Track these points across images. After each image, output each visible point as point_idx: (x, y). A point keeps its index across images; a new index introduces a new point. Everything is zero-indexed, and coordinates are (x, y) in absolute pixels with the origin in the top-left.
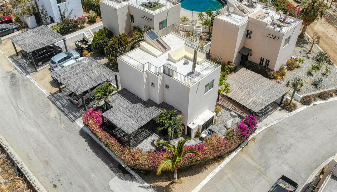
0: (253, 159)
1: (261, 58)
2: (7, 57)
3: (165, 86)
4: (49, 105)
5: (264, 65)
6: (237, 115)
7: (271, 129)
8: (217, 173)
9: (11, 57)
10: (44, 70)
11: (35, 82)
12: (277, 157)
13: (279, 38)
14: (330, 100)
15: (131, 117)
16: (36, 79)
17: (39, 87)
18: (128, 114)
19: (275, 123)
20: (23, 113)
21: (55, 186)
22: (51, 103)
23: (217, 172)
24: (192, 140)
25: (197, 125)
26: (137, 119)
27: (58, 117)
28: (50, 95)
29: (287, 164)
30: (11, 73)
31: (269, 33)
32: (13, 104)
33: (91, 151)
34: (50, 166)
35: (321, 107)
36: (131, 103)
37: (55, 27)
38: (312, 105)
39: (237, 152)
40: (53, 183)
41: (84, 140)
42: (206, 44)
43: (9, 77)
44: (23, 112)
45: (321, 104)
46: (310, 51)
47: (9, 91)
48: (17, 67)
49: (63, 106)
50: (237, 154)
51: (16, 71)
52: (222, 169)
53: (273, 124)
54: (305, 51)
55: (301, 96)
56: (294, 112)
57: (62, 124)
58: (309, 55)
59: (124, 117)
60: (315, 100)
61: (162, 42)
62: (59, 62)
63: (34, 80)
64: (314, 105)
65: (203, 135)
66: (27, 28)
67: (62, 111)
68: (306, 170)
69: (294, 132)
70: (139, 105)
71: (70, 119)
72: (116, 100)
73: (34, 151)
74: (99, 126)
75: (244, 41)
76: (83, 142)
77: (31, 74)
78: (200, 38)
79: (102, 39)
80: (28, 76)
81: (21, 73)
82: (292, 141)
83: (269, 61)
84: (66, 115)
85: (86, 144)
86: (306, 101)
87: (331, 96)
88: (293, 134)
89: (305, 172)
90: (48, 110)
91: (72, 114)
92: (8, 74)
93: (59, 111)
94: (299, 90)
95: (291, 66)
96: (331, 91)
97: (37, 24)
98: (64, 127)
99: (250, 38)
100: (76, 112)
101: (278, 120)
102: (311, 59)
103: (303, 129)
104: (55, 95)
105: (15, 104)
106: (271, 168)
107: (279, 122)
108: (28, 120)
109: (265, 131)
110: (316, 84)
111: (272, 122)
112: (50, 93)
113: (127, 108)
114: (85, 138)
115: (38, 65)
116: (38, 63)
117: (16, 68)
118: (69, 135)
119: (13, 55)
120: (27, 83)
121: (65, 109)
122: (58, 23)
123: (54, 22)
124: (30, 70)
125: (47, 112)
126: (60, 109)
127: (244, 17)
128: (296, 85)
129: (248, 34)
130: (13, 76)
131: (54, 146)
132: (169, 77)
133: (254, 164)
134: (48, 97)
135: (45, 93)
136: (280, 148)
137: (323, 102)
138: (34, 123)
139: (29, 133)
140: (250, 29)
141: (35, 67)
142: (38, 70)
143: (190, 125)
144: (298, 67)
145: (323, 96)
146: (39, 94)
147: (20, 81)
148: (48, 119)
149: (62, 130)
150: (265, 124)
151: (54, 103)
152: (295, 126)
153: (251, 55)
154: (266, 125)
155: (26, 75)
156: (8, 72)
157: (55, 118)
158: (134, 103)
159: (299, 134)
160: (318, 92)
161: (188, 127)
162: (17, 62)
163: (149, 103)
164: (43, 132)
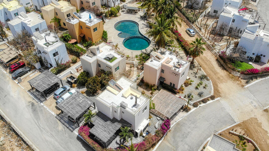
0: (170, 144)
1: (170, 83)
2: (27, 91)
3: (122, 112)
4: (57, 123)
5: (172, 86)
6: (160, 119)
7: (178, 124)
9: (29, 91)
10: (50, 98)
11: (47, 107)
12: (182, 141)
13: (178, 75)
14: (208, 102)
15: (105, 131)
16: (47, 105)
17: (49, 111)
18: (103, 129)
19: (180, 120)
20: (43, 129)
22: (58, 121)
24: (138, 138)
25: (141, 130)
26: (108, 132)
27: (64, 130)
28: (57, 116)
29: (187, 144)
30: (31, 102)
31: (173, 72)
32: (36, 124)
33: (84, 149)
35: (203, 107)
36: (104, 121)
37: (54, 70)
38: (198, 107)
39: (162, 140)
41: (80, 143)
42: (141, 72)
43: (31, 105)
44: (43, 128)
45: (203, 105)
46: (197, 73)
47: (32, 115)
48: (34, 98)
49: (65, 122)
50: (162, 141)
51: (34, 100)
53: (179, 121)
54: (194, 73)
55: (193, 103)
56: (190, 112)
57: (66, 134)
58: (196, 75)
59: (102, 131)
60: (200, 104)
61: (118, 86)
62: (59, 94)
63: (46, 106)
64: (200, 107)
65: (144, 135)
66: (35, 69)
67: (65, 125)
68: (196, 147)
69: (190, 125)
70: (109, 122)
71: (70, 130)
72: (96, 121)
74: (88, 136)
75: (161, 74)
76: (79, 144)
77: (44, 102)
78: (138, 69)
79: (83, 79)
80: (42, 104)
81: (37, 102)
82: (189, 130)
83: (174, 85)
84: (68, 128)
85: (81, 145)
86: (195, 105)
87: (208, 100)
88: (190, 126)
89: (196, 148)
90: (57, 126)
91: (71, 127)
92: (29, 103)
93: (63, 126)
94: (191, 99)
95: (187, 84)
96: (208, 98)
97: (41, 66)
98: (68, 136)
99: (163, 73)
100: (73, 125)
101: (182, 118)
102: (197, 78)
103: (195, 123)
104: (59, 115)
105: (37, 124)
106: (179, 148)
107: (182, 119)
108: (47, 133)
109: (175, 125)
110: (200, 95)
111: (179, 120)
112: (57, 114)
113: (102, 125)
114: (80, 141)
115: (46, 96)
116: (47, 95)
117: (33, 99)
118: (71, 140)
119: (31, 90)
120: (42, 108)
121: (67, 124)
122: (55, 67)
123: (52, 67)
124: (42, 99)
125: (57, 127)
126: (63, 124)
127: (159, 62)
128: (189, 96)
129: (162, 71)
130: (33, 105)
131: (64, 148)
132: (124, 109)
133: (171, 146)
134: (56, 117)
135: (54, 115)
136: (183, 135)
137: (204, 104)
138: (51, 135)
139: (49, 142)
140: (163, 69)
141: (45, 97)
142: (47, 99)
143: (137, 131)
144: (191, 84)
145: (204, 101)
146: (50, 116)
147: (38, 108)
148: (58, 132)
149: (67, 138)
150: (175, 121)
151: (59, 120)
152: (190, 121)
153: (165, 80)
154: (176, 122)
155: (41, 103)
156: (30, 102)
157: (61, 131)
158: (106, 121)
159: (193, 126)
160: (202, 99)
161: (136, 131)
162: (34, 94)
163: (114, 120)
164: (56, 140)
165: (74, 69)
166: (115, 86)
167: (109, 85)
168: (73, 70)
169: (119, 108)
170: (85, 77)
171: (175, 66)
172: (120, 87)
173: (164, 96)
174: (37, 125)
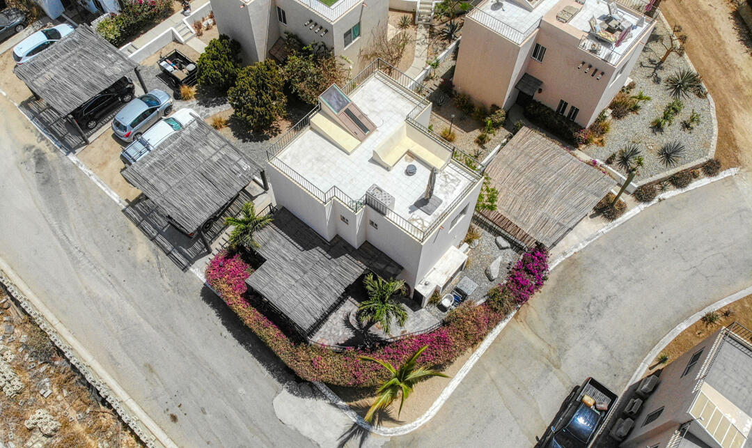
0: (537, 335)
1: (562, 101)
2: (16, 105)
3: (369, 222)
4: (130, 232)
5: (566, 114)
7: (572, 263)
8: (472, 370)
9: (25, 105)
10: (102, 136)
11: (91, 172)
12: (582, 327)
13: (603, 74)
14: (694, 185)
15: (305, 285)
16: (91, 163)
17: (100, 185)
18: (298, 277)
19: (581, 246)
20: (81, 254)
21: (174, 418)
22: (133, 226)
23: (471, 366)
24: (423, 310)
25: (435, 286)
26: (317, 289)
27: (154, 259)
28: (127, 207)
29: (600, 341)
30: (34, 150)
31: (582, 60)
32: (54, 232)
33: (229, 335)
34: (158, 376)
35: (673, 204)
36: (301, 248)
37: (110, 27)
38: (656, 200)
39: (507, 321)
40: (170, 412)
41: (213, 313)
43: (33, 161)
44: (80, 251)
45: (673, 197)
46: (662, 62)
47: (40, 198)
48: (43, 133)
49: (159, 232)
50: (507, 325)
51: (43, 143)
52: (479, 360)
53: (576, 250)
54: (651, 62)
55: (636, 186)
56: (620, 220)
57: (165, 276)
58: (661, 74)
59: (291, 286)
60: (663, 189)
61: (357, 114)
62: (133, 125)
63: (87, 167)
64: (660, 200)
65: (446, 302)
67: (159, 244)
68: (633, 354)
69: (616, 268)
70: (317, 253)
71: (178, 262)
72: (271, 242)
73: (120, 344)
74: (242, 296)
75: (528, 64)
76: (211, 316)
77: (78, 151)
78: (430, 32)
80: (72, 158)
81: (56, 150)
82: (611, 288)
83: (577, 110)
84: (169, 254)
85: (219, 321)
86: (644, 195)
87: (695, 176)
88: (615, 272)
89: (630, 358)
90: (131, 244)
91: (181, 252)
92: (27, 153)
93: (153, 245)
94: (634, 170)
95: (621, 108)
96: (696, 168)
98: (169, 284)
99: (540, 59)
100: (189, 245)
101: (587, 240)
102: (662, 84)
103: (635, 261)
104: (137, 206)
105: (59, 232)
106: (570, 352)
107: (590, 246)
108: (95, 271)
109: (562, 267)
110: (668, 155)
111: (576, 247)
112: (127, 200)
113: (295, 263)
114: (213, 306)
115: (87, 129)
116: (87, 124)
117: (41, 135)
118: (181, 301)
119: (29, 100)
120: (74, 175)
121: (164, 239)
122: (113, 15)
123: (104, 13)
124: (73, 140)
125: (130, 249)
126: (153, 239)
128: (626, 159)
129: (538, 51)
130: (40, 159)
131: (158, 328)
132: (378, 214)
133: (539, 345)
134: (124, 211)
135: (117, 201)
136: (588, 307)
137: (678, 191)
138: (109, 278)
139: (103, 303)
140: (542, 44)
141: (81, 134)
142: (90, 139)
143: (419, 288)
144: (635, 109)
145: (678, 181)
146: (104, 205)
147: (58, 172)
148: (135, 266)
149: (168, 290)
150: (561, 251)
151: (138, 225)
152: (620, 252)
153: (540, 91)
154: (564, 254)
155: (68, 153)
156: (28, 148)
157: (146, 263)
158: (307, 247)
159: (626, 272)
160: (671, 172)
161: (415, 291)
162: (41, 119)
163: (337, 247)
164: (130, 299)
165: (188, 24)
166: (344, 117)
167: (319, 110)
168: (182, 27)
169: (360, 211)
170: (225, 60)
171: (593, 36)
172: (363, 121)
173: (531, 157)
174: (59, 239)
